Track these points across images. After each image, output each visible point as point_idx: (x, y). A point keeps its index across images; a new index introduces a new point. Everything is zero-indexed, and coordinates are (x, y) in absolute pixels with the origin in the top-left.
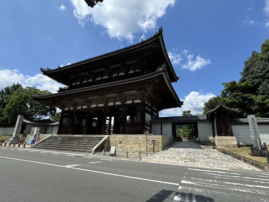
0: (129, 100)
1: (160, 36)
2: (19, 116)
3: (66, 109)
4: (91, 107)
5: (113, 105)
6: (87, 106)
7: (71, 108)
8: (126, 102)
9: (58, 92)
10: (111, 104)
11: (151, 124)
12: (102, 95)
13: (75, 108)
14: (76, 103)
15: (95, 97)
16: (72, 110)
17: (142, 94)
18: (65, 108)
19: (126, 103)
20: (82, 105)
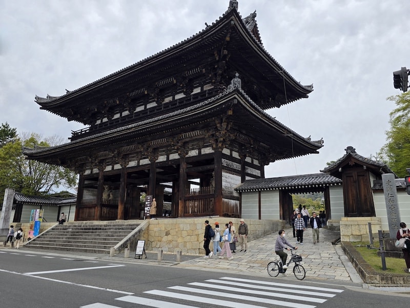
0: (193, 149)
1: (233, 17)
2: (6, 190)
3: (87, 172)
4: (128, 166)
5: (165, 160)
6: (121, 165)
7: (95, 169)
8: (187, 154)
9: (69, 141)
10: (162, 159)
11: (240, 194)
12: (143, 142)
13: (101, 169)
14: (103, 159)
15: (132, 147)
16: (96, 173)
17: (213, 135)
18: (84, 171)
19: (187, 156)
20: (113, 164)
